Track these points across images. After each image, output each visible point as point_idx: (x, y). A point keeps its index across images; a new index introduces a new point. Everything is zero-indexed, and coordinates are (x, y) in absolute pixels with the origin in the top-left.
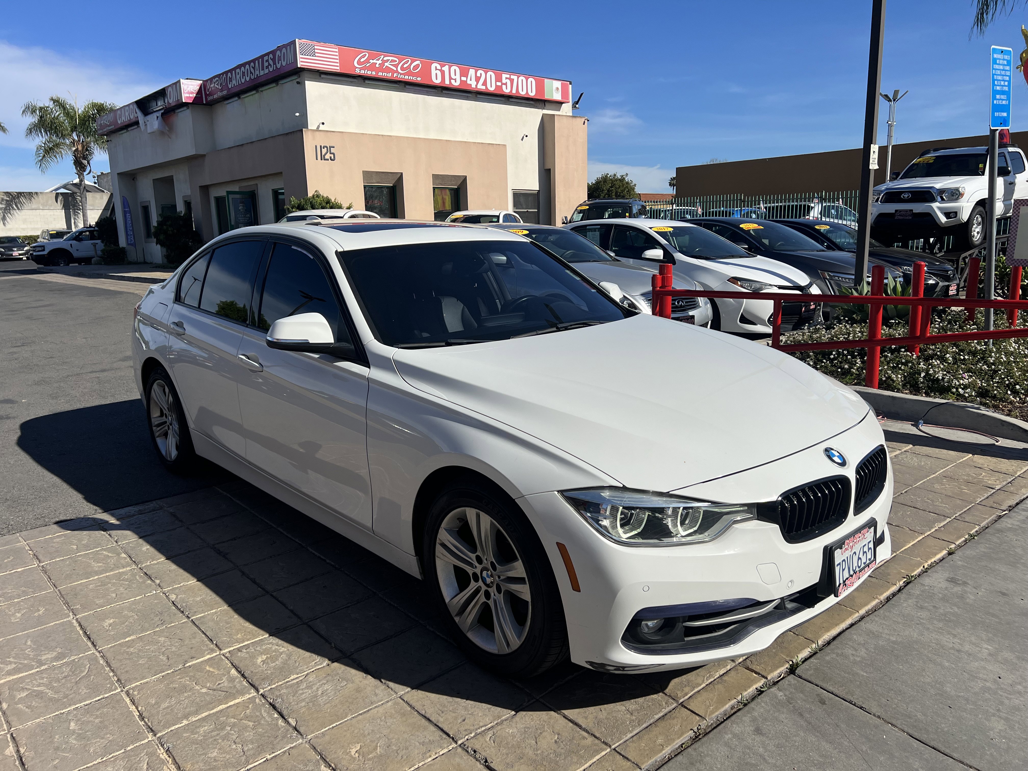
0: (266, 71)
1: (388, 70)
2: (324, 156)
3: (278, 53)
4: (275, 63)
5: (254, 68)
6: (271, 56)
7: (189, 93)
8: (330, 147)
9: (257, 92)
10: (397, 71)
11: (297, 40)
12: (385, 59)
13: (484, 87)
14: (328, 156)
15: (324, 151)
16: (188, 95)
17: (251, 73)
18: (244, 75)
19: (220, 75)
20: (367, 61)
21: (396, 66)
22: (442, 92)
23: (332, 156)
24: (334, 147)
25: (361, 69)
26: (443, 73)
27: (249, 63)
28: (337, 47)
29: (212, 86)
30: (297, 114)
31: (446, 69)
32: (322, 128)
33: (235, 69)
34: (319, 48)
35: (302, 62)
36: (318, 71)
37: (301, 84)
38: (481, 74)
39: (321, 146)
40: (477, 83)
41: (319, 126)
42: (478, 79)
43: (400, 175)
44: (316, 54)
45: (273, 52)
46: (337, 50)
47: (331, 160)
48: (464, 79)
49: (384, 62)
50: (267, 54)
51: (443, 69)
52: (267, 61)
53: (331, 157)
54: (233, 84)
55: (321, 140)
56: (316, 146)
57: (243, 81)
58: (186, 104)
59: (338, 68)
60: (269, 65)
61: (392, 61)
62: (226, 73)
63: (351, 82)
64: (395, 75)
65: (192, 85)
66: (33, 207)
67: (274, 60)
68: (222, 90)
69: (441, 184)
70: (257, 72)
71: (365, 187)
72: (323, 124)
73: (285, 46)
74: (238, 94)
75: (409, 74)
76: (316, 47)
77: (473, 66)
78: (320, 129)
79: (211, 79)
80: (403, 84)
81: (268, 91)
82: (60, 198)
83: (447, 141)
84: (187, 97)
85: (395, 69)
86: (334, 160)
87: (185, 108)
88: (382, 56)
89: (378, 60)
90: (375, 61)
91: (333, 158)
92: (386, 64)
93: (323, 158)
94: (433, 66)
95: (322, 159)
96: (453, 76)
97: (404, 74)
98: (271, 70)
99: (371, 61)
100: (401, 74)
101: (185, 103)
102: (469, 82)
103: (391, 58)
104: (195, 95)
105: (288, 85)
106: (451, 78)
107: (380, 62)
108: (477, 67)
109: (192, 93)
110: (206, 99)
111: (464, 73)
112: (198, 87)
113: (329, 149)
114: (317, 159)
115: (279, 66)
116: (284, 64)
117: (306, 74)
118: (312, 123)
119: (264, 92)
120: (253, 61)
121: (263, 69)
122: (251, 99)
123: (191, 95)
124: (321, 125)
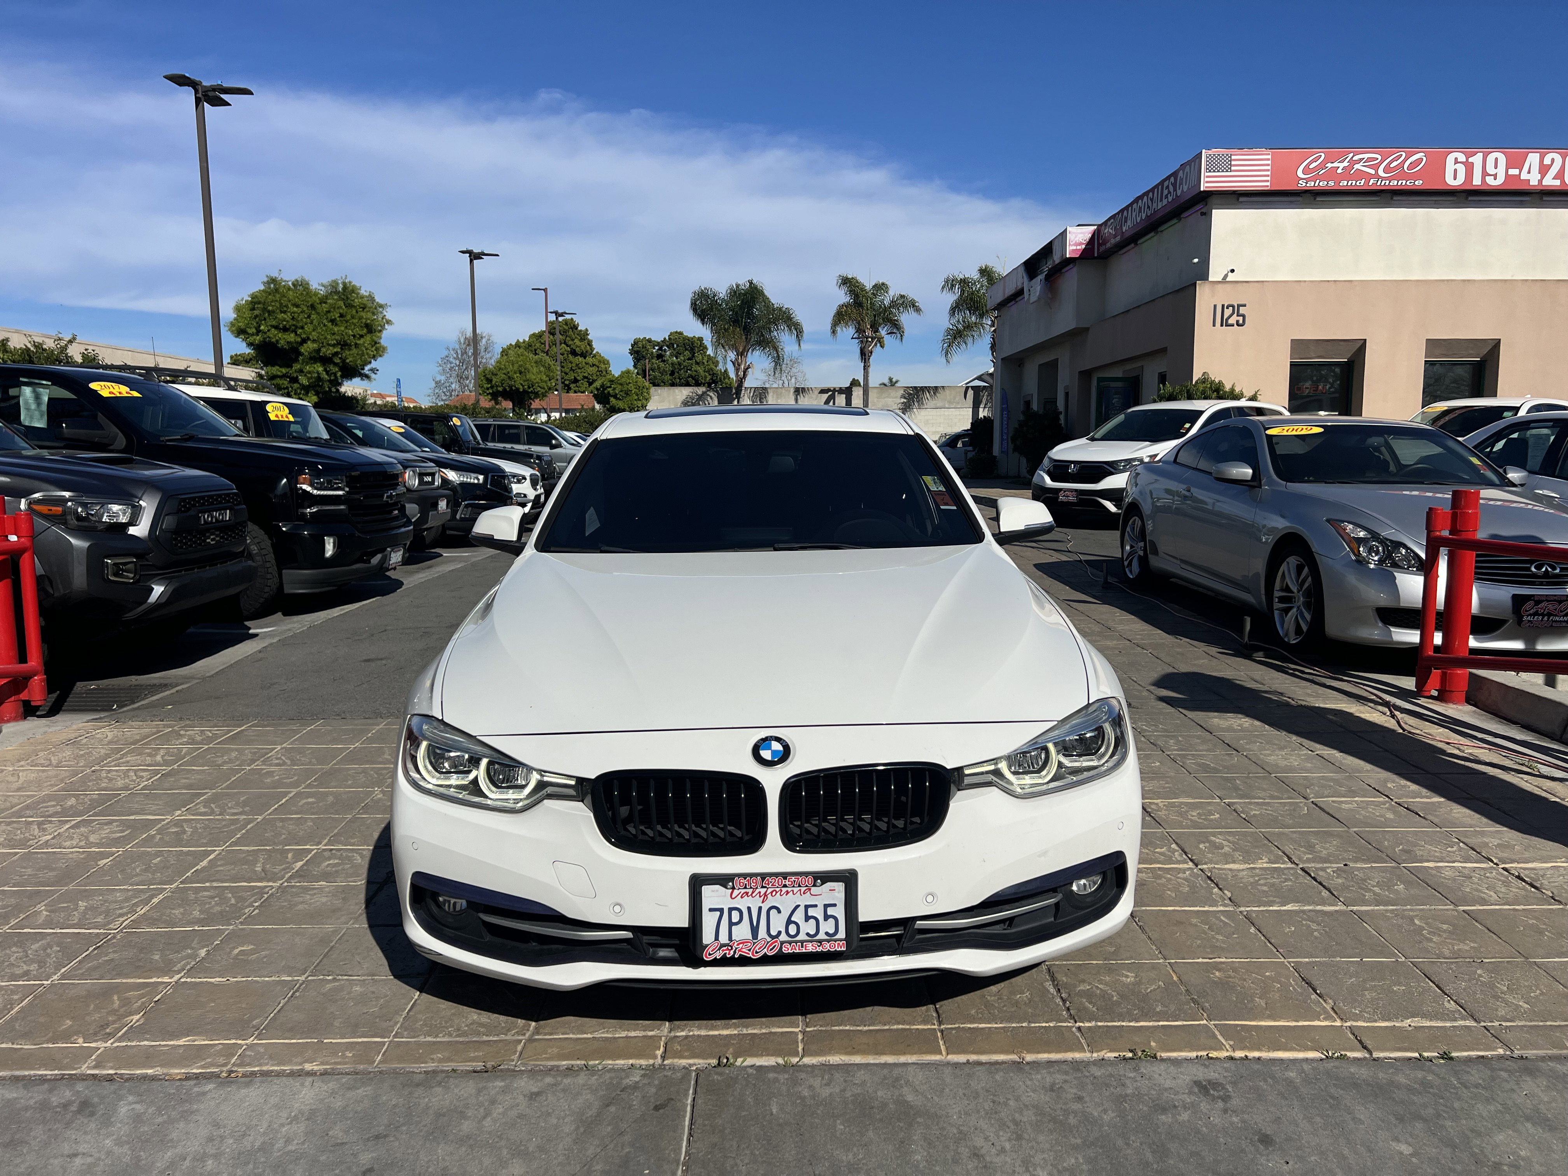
0: (1165, 202)
1: (1360, 174)
2: (1227, 320)
3: (1181, 174)
4: (1175, 190)
5: (1152, 200)
6: (1172, 179)
7: (1076, 244)
8: (1239, 306)
9: (1157, 233)
10: (1379, 177)
11: (1204, 151)
12: (1356, 158)
13: (1557, 183)
14: (1232, 321)
15: (1228, 312)
16: (1074, 248)
17: (1148, 207)
18: (1140, 211)
19: (1115, 215)
20: (1322, 166)
21: (1376, 167)
22: (1467, 198)
23: (1241, 319)
24: (1245, 306)
25: (1307, 180)
26: (1469, 167)
27: (1146, 194)
28: (1269, 151)
29: (1108, 231)
30: (1196, 260)
31: (1477, 160)
32: (1231, 277)
33: (1131, 204)
34: (1239, 158)
35: (1208, 182)
36: (1234, 193)
37: (1207, 215)
38: (1553, 160)
39: (1223, 306)
40: (1542, 178)
41: (1226, 276)
42: (1544, 170)
43: (1361, 343)
44: (1233, 168)
45: (1175, 174)
46: (1269, 157)
47: (1238, 325)
48: (1513, 172)
49: (1353, 163)
50: (1168, 178)
51: (1470, 160)
52: (1168, 187)
53: (1238, 321)
54: (1127, 227)
55: (1224, 297)
56: (1215, 306)
57: (1139, 219)
58: (1071, 260)
59: (1268, 184)
60: (1169, 192)
61: (1369, 160)
62: (1122, 211)
63: (1291, 202)
64: (1372, 181)
65: (1081, 233)
66: (939, 404)
67: (1174, 185)
68: (1115, 236)
69: (1446, 356)
70: (1155, 205)
71: (1292, 365)
72: (1232, 271)
73: (1189, 163)
74: (1133, 239)
75: (1403, 175)
76: (1233, 157)
77: (1534, 148)
78: (1228, 279)
79: (1105, 223)
80: (1389, 195)
81: (1170, 229)
82: (971, 393)
83: (1464, 281)
84: (1073, 250)
85: (1373, 172)
86: (1242, 325)
87: (1071, 266)
88: (1351, 155)
89: (1343, 161)
90: (1336, 164)
91: (1241, 322)
92: (1356, 166)
93: (1225, 323)
94: (1450, 159)
95: (1222, 325)
96: (1490, 169)
97: (1390, 179)
98: (1170, 199)
99: (1329, 165)
100: (1383, 179)
101: (1070, 258)
102: (1524, 176)
103: (1366, 156)
104: (1084, 246)
105: (1192, 218)
106: (1485, 174)
107: (1346, 164)
108: (1543, 147)
109: (1081, 244)
110: (1098, 250)
111: (1516, 162)
112: (1090, 235)
113: (1236, 309)
114: (1214, 325)
115: (1179, 192)
116: (1185, 189)
117: (1214, 200)
118: (1216, 272)
119: (1165, 232)
120: (1152, 190)
121: (1161, 200)
122: (1149, 244)
123: (1079, 247)
124: (1230, 274)
